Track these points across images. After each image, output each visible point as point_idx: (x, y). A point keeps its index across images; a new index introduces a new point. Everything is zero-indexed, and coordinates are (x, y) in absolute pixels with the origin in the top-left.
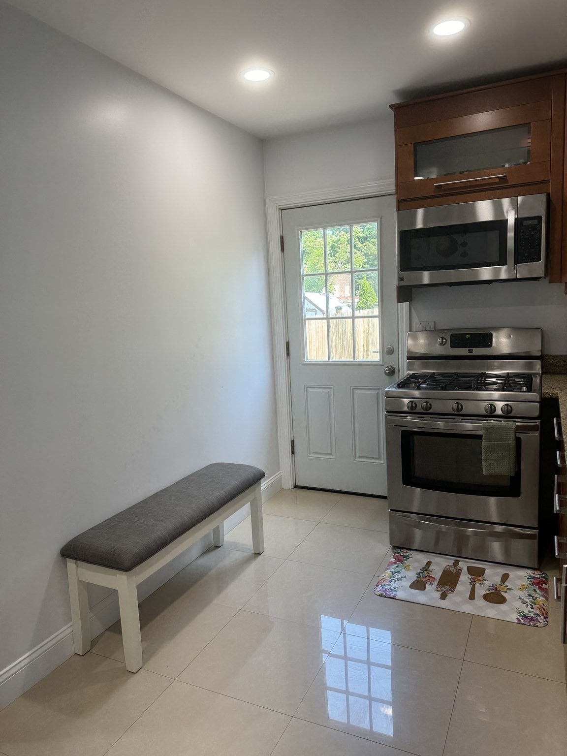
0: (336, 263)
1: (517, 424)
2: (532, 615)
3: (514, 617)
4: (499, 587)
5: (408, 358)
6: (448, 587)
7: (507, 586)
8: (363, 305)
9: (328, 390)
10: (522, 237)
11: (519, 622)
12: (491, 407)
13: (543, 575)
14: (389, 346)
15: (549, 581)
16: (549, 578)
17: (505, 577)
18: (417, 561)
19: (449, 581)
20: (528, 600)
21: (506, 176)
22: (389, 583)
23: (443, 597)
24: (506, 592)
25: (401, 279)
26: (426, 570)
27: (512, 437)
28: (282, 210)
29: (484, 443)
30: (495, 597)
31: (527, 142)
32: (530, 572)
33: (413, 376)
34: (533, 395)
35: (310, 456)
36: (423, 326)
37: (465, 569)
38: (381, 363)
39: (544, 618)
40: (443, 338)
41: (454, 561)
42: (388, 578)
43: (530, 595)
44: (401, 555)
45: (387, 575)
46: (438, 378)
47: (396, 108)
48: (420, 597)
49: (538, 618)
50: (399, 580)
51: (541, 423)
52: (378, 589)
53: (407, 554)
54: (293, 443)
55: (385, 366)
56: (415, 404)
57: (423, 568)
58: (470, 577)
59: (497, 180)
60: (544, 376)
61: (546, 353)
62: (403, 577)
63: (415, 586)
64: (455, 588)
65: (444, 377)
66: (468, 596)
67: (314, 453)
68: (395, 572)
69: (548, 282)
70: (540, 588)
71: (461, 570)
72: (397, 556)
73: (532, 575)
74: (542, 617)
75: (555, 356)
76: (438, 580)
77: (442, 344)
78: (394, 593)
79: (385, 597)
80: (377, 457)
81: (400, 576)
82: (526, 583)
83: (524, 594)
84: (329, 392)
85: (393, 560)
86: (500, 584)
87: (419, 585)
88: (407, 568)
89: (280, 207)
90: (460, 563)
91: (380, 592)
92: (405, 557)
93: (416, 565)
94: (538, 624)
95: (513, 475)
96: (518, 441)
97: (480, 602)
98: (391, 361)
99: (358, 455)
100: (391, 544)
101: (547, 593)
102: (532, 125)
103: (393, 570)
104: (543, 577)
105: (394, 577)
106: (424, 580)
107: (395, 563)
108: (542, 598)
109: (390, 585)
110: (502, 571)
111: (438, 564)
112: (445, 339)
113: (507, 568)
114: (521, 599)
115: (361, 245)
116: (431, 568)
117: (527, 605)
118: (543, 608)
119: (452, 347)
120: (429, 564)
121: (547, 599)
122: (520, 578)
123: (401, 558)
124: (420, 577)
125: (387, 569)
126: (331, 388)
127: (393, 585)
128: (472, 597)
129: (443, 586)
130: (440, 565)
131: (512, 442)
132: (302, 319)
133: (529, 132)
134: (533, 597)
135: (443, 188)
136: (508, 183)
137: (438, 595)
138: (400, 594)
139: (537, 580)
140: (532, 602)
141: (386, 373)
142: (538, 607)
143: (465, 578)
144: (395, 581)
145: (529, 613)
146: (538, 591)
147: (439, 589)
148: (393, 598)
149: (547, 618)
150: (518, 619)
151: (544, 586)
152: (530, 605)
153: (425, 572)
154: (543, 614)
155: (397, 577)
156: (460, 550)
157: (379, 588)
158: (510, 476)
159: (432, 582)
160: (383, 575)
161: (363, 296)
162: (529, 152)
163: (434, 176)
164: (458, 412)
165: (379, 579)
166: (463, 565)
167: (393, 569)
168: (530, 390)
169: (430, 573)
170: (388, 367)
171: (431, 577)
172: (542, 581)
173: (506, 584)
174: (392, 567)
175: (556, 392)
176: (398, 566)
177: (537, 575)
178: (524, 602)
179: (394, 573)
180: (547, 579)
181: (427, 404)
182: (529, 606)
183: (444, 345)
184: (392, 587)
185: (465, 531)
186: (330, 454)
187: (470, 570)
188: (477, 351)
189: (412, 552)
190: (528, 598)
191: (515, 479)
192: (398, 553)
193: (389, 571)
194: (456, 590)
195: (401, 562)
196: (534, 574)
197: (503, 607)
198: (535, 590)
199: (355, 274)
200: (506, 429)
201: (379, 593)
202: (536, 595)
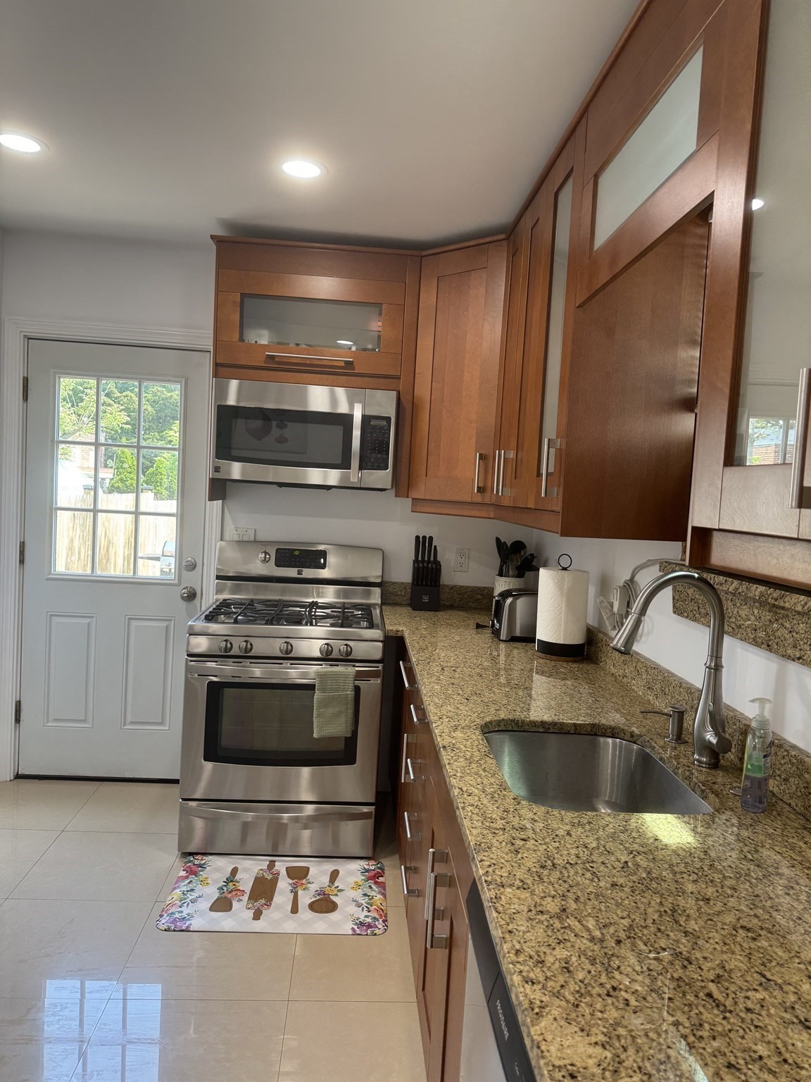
0: (79, 415)
1: (357, 669)
2: (369, 920)
3: (347, 928)
4: (327, 890)
5: (218, 577)
6: (263, 901)
7: (338, 887)
8: (120, 485)
9: (86, 621)
10: (369, 438)
11: (355, 934)
12: (328, 648)
13: (379, 865)
14: (189, 559)
15: (385, 872)
16: (386, 868)
17: (334, 875)
18: (218, 870)
19: (263, 891)
20: (363, 902)
21: (353, 361)
22: (180, 909)
23: (257, 916)
24: (336, 895)
25: (217, 469)
26: (232, 881)
27: (351, 686)
28: (29, 339)
29: (318, 695)
30: (324, 904)
31: (376, 325)
32: (363, 863)
33: (225, 604)
34: (376, 633)
35: (49, 724)
36: (239, 535)
37: (283, 872)
38: (176, 582)
39: (384, 921)
40: (266, 553)
41: (268, 863)
42: (178, 902)
43: (365, 895)
44: (194, 865)
45: (175, 897)
46: (259, 607)
47: (217, 241)
48: (225, 922)
49: (377, 923)
50: (193, 901)
51: (384, 667)
52: (163, 922)
53: (203, 862)
54: (18, 706)
55: (182, 587)
56: (231, 644)
57: (227, 879)
58: (291, 881)
59: (343, 364)
60: (384, 607)
61: (386, 579)
62: (200, 897)
63: (215, 907)
64: (272, 900)
65: (267, 606)
66: (290, 909)
67: (56, 720)
68: (188, 891)
69: (394, 495)
70: (376, 883)
71: (278, 874)
72: (189, 867)
73: (366, 867)
74: (381, 920)
75: (396, 583)
76: (248, 893)
77: (265, 561)
78: (188, 923)
79: (174, 931)
80: (160, 721)
81: (195, 895)
82: (360, 878)
83: (357, 895)
84: (89, 623)
85: (183, 873)
86: (329, 886)
87: (222, 905)
88: (204, 882)
89: (25, 334)
90: (276, 863)
91: (166, 924)
92: (200, 866)
93: (216, 876)
94: (377, 931)
95: (349, 735)
96: (357, 690)
97: (305, 914)
98: (191, 580)
99: (129, 719)
100: (179, 851)
101: (385, 889)
102: (384, 307)
103: (185, 889)
104: (379, 868)
105: (185, 899)
106: (230, 896)
107: (187, 877)
108: (379, 896)
109: (182, 912)
110: (329, 866)
111: (246, 870)
112: (269, 555)
113: (336, 861)
114: (355, 901)
115: (119, 395)
116: (238, 877)
117: (363, 908)
118: (381, 909)
119: (277, 565)
120: (235, 871)
121: (384, 895)
122: (351, 873)
123: (194, 868)
124: (224, 893)
125: (175, 888)
126: (93, 617)
127: (186, 911)
128: (295, 910)
129: (256, 901)
130: (250, 869)
131: (350, 693)
132: (51, 508)
133: (380, 314)
134: (369, 896)
135: (276, 360)
136: (354, 369)
137: (250, 913)
138: (196, 924)
139: (372, 873)
140: (368, 904)
141: (183, 598)
142: (375, 909)
143: (284, 884)
144: (188, 904)
145: (366, 919)
146: (373, 887)
147: (250, 906)
148: (187, 930)
149: (387, 921)
150: (353, 929)
151: (381, 879)
152: (367, 907)
153: (231, 884)
154: (381, 918)
155: (191, 897)
156: (275, 846)
157: (165, 919)
158: (346, 738)
159: (241, 898)
160: (170, 898)
161: (120, 470)
162: (379, 337)
163: (264, 341)
164: (287, 654)
165: (163, 906)
166: (281, 866)
167: (184, 886)
168: (371, 626)
169: (237, 884)
170: (186, 588)
171: (239, 890)
172: (378, 873)
173: (336, 884)
174: (183, 884)
175: (401, 629)
176: (191, 881)
177: (371, 865)
178: (359, 905)
179: (185, 892)
180: (383, 870)
181: (247, 644)
182: (366, 909)
183: (267, 562)
184: (184, 914)
185: (281, 818)
186: (84, 721)
187: (291, 872)
188: (309, 573)
189: (210, 857)
190: (363, 898)
191: (351, 742)
192: (190, 862)
193: (177, 891)
194: (273, 903)
195: (195, 874)
196: (369, 865)
197: (334, 916)
198: (370, 886)
199: (143, 451)
200: (346, 676)
201: (165, 927)
202: (373, 894)
